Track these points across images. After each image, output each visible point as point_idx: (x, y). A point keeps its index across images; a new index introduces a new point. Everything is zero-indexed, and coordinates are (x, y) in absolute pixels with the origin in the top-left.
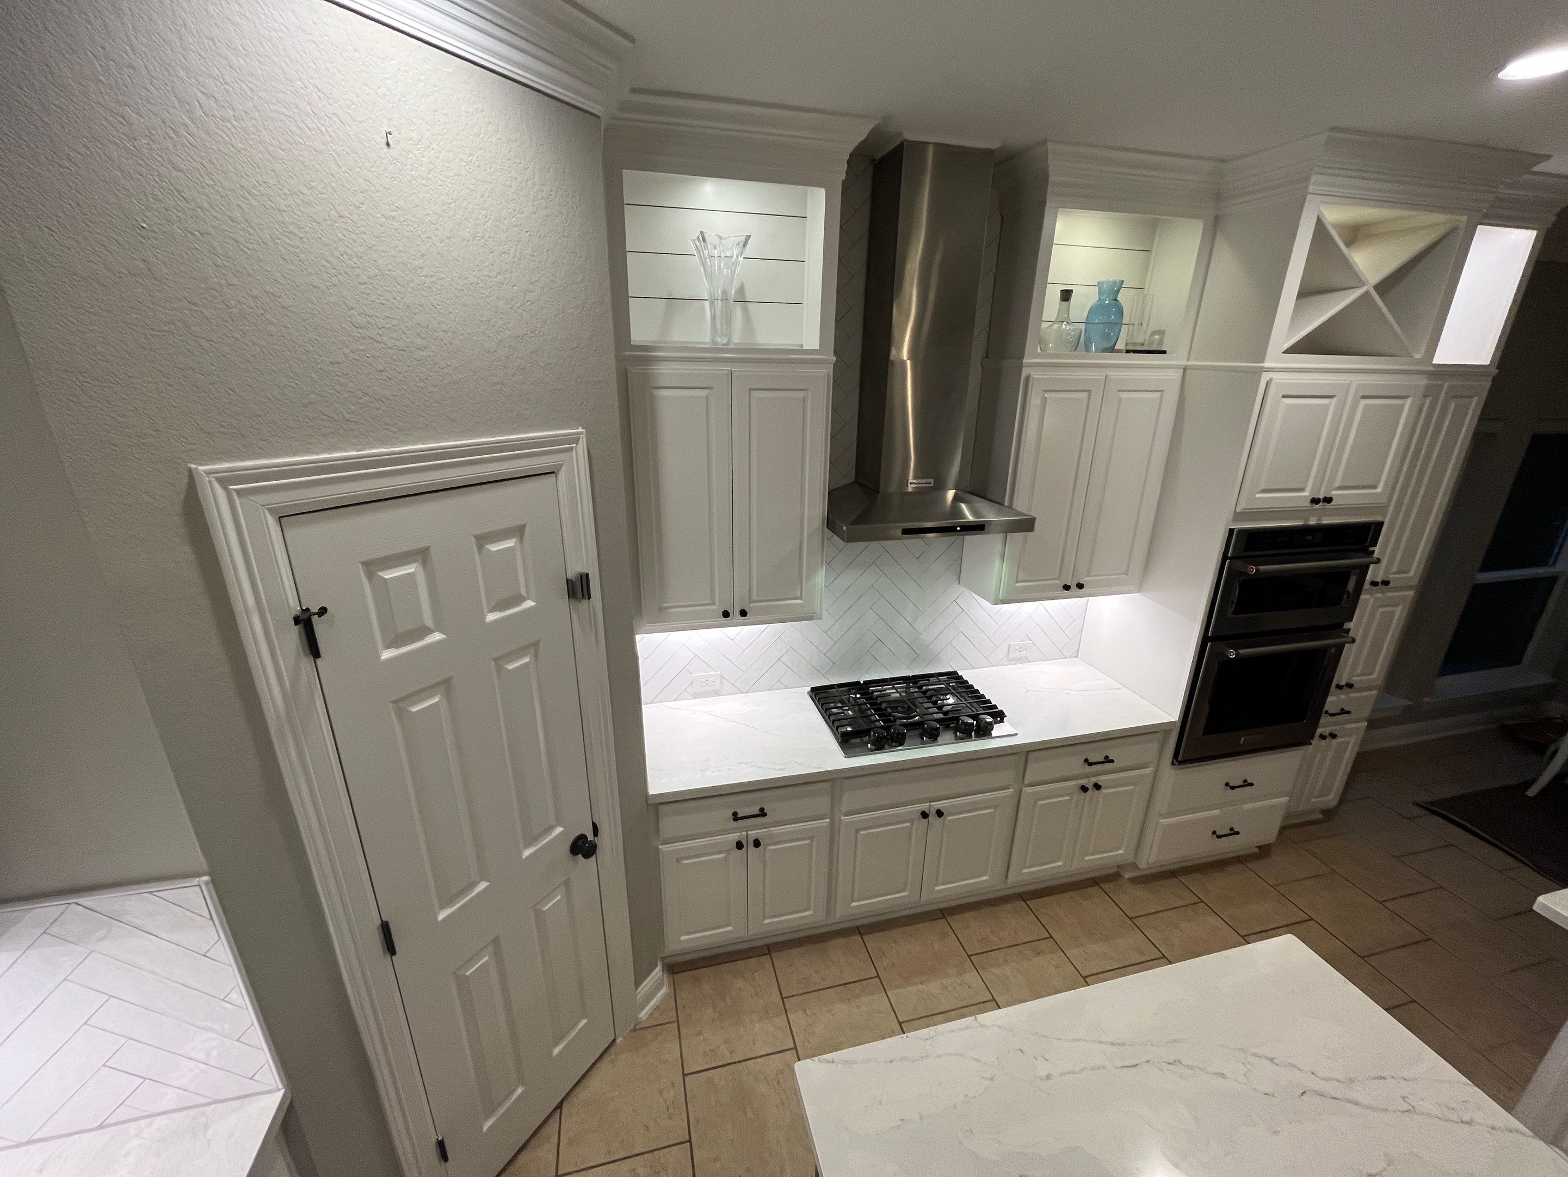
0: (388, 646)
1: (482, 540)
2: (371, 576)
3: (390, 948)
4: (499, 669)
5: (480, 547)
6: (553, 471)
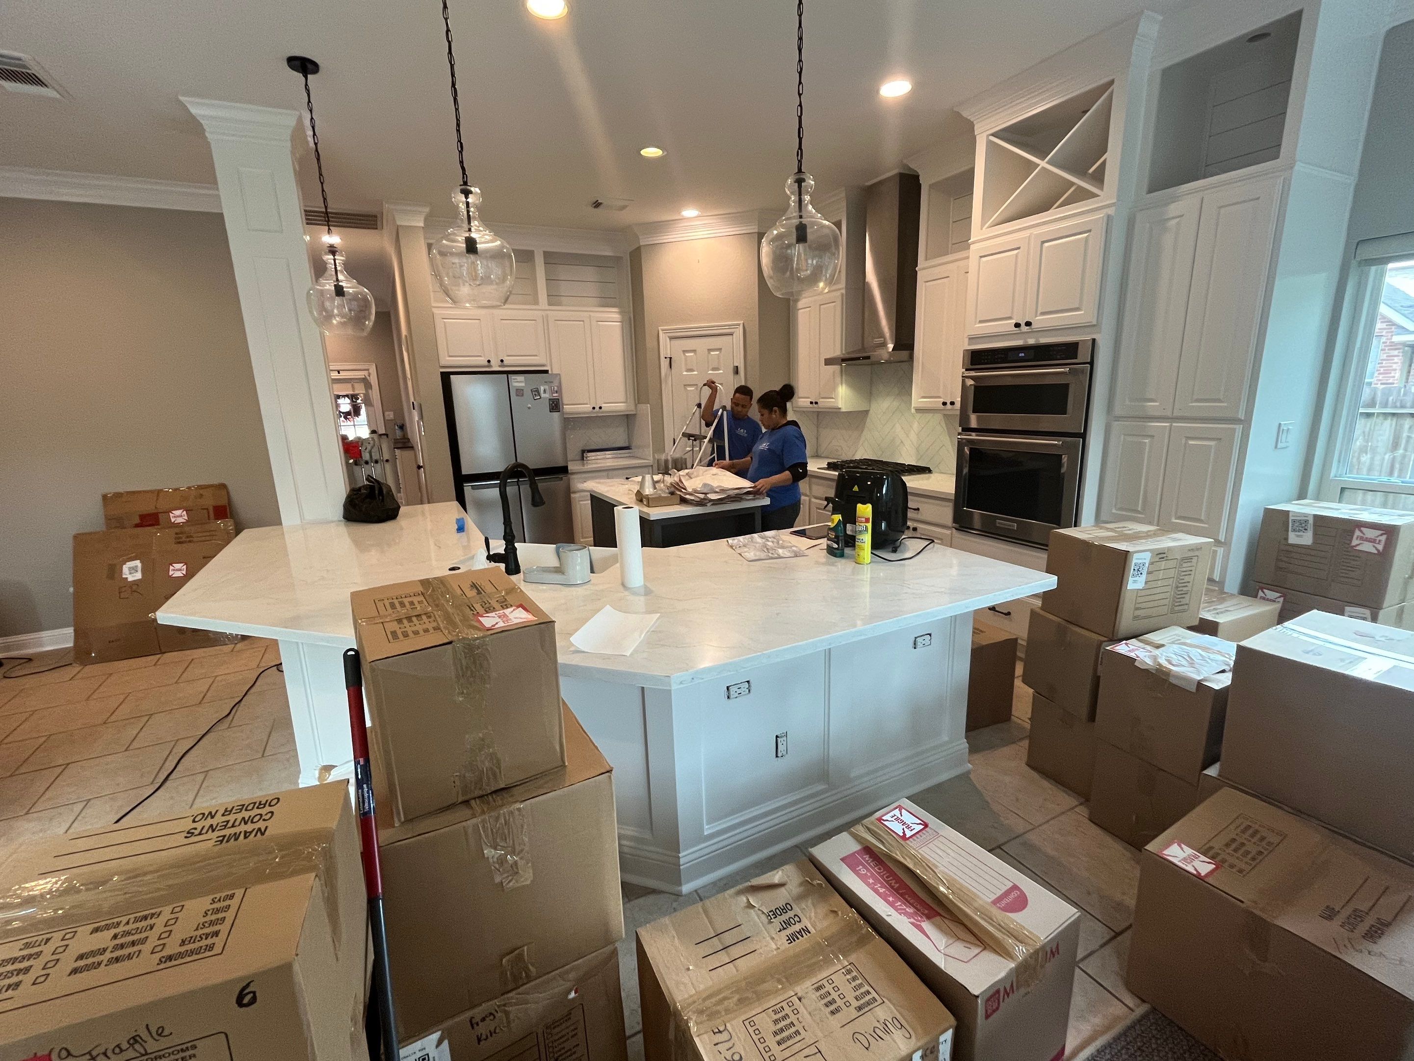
0: (686, 371)
1: (710, 350)
2: (684, 354)
5: (709, 353)
6: (732, 334)
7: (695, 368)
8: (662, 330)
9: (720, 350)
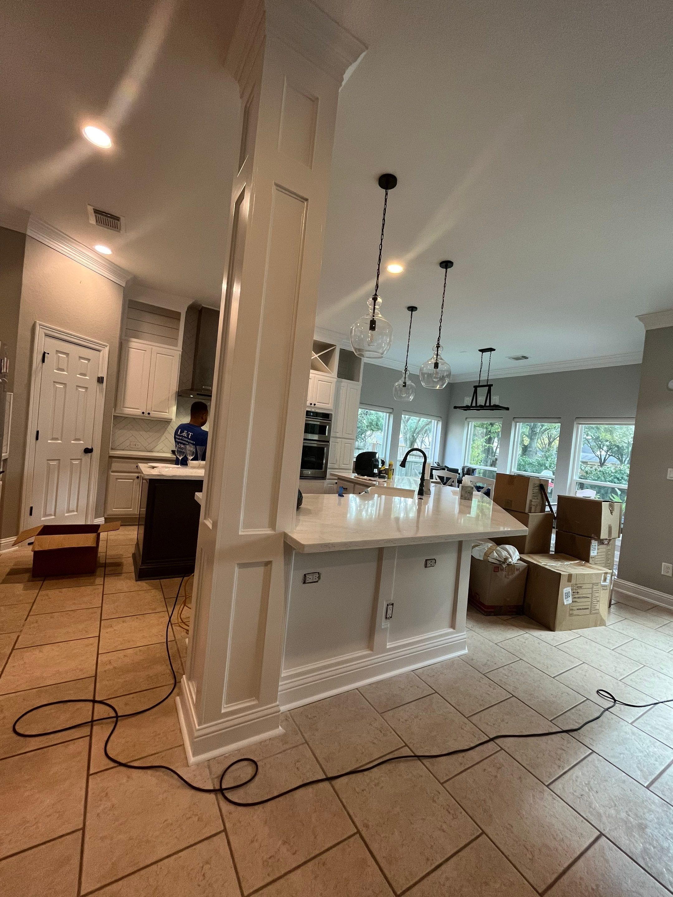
0: (56, 370)
1: (81, 358)
2: (56, 354)
3: (37, 438)
4: (77, 389)
5: (79, 360)
6: (99, 351)
7: (65, 369)
8: (40, 325)
9: (89, 360)
